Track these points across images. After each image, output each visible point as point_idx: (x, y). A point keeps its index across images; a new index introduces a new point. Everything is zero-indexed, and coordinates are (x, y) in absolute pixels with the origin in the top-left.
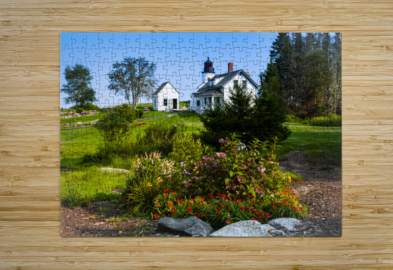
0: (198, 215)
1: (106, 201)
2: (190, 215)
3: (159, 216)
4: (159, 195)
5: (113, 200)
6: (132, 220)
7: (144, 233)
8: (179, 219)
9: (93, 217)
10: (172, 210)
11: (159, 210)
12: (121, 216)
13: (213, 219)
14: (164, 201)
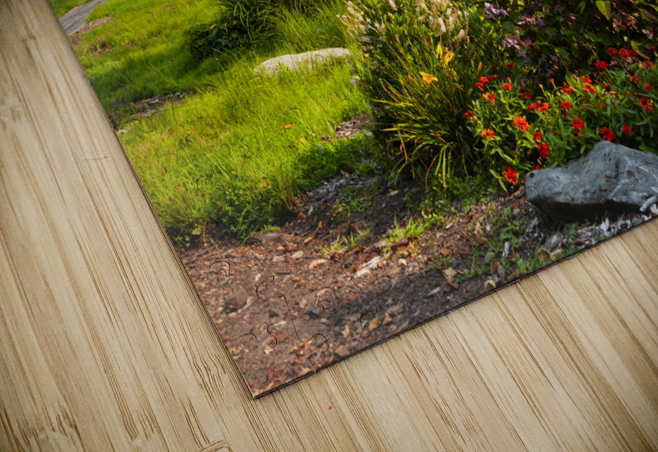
0: (607, 133)
1: (342, 176)
2: (591, 142)
3: (517, 175)
4: (474, 103)
5: (360, 162)
6: (455, 214)
7: (516, 250)
8: (573, 165)
9: (336, 248)
10: (537, 143)
11: (505, 152)
12: (416, 215)
13: (652, 135)
14: (499, 119)
